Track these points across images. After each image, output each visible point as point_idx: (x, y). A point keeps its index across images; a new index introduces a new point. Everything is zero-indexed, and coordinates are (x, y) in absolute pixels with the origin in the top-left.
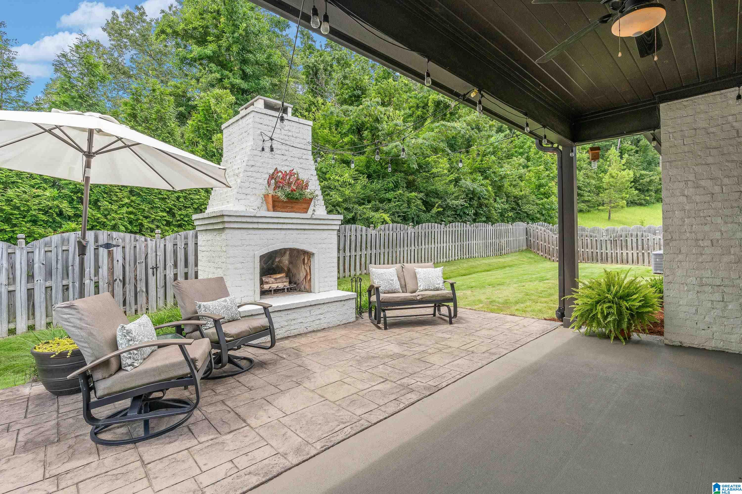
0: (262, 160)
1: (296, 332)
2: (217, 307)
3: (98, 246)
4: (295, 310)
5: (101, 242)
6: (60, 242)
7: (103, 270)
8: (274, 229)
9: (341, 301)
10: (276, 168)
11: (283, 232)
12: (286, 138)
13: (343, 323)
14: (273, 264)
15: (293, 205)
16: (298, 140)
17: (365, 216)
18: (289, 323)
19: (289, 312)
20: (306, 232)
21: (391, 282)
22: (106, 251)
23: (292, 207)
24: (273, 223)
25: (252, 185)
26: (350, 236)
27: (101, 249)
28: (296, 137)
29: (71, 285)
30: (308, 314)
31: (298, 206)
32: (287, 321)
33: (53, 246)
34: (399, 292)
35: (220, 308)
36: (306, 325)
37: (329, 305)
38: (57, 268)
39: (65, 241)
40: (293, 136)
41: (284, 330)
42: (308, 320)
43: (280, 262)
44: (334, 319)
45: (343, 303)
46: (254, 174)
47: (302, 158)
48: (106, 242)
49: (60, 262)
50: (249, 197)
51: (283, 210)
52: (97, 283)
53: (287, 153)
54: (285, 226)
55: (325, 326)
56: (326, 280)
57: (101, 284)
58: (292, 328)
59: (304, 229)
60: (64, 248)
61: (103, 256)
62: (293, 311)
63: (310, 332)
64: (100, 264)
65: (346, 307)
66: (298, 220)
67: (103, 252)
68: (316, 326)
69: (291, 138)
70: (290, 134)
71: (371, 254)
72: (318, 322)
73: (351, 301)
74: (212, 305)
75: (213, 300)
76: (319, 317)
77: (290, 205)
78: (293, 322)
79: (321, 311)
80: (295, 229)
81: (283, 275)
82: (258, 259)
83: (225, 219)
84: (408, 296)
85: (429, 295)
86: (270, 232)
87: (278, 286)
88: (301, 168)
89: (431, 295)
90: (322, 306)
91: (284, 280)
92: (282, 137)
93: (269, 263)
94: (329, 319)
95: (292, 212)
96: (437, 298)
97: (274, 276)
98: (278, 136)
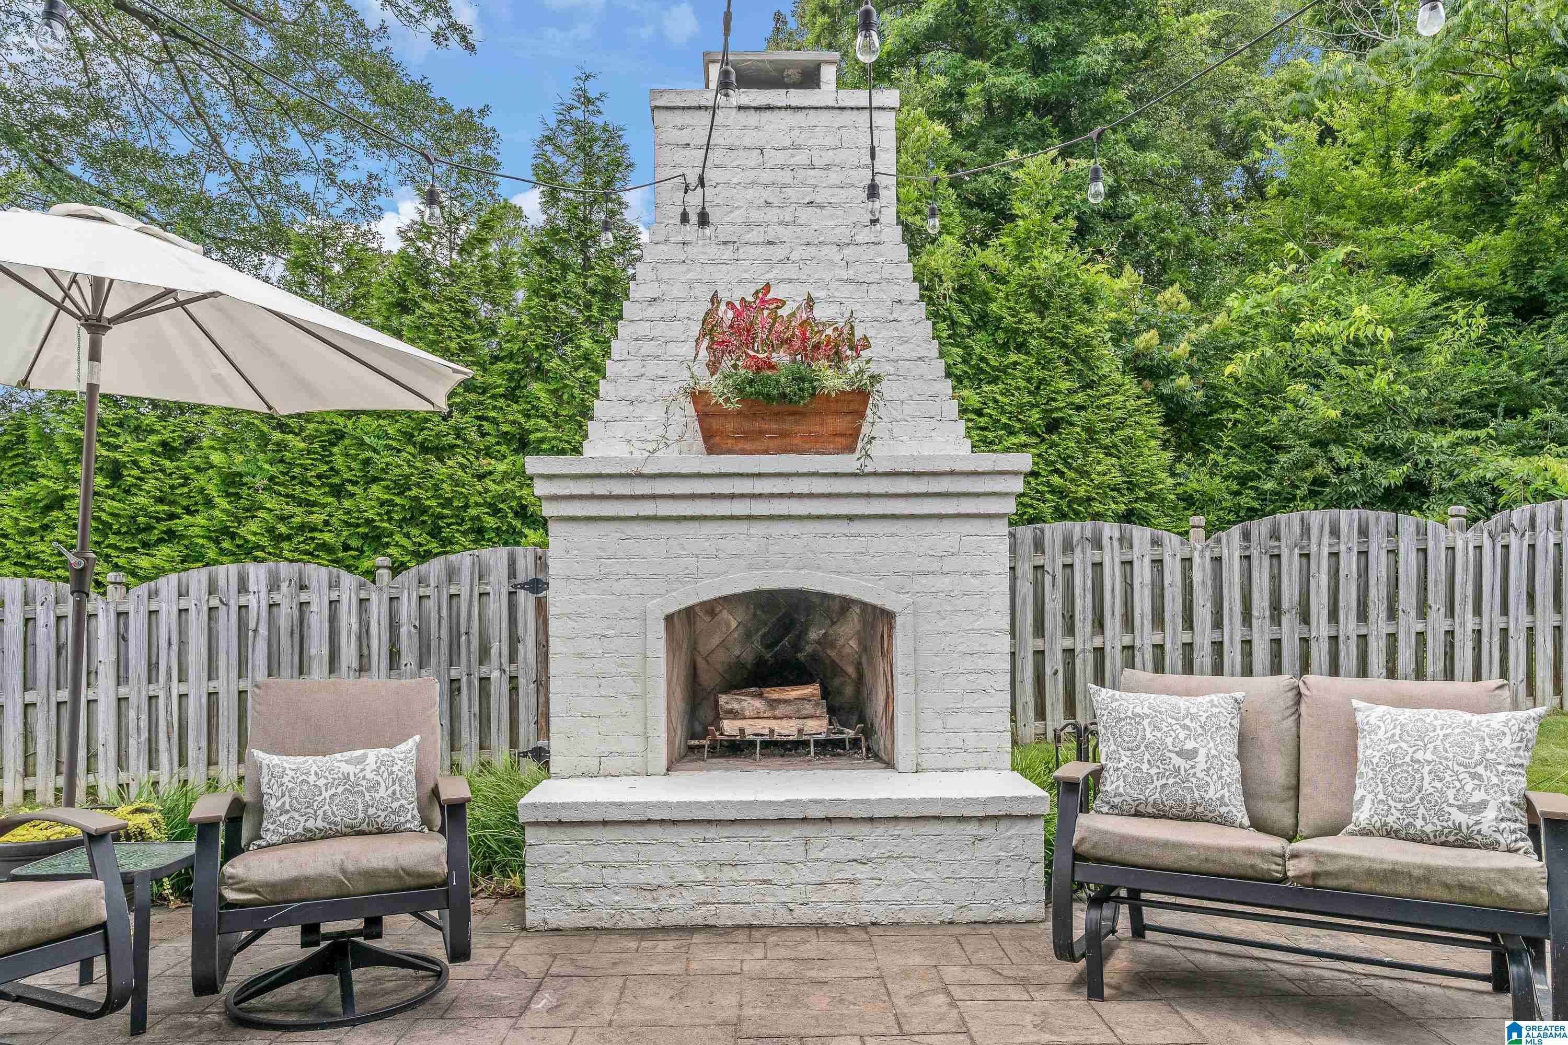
0: (690, 276)
1: (743, 915)
2: (312, 779)
3: (515, 586)
4: (741, 831)
5: (521, 578)
6: (444, 577)
7: (525, 646)
8: (723, 518)
9: (961, 819)
11: (758, 529)
13: (971, 916)
14: (796, 647)
15: (787, 426)
16: (834, 177)
17: (1472, 476)
18: (712, 872)
19: (712, 832)
20: (856, 527)
21: (1177, 761)
22: (531, 597)
23: (784, 434)
24: (713, 496)
25: (653, 368)
26: (1335, 555)
27: (522, 594)
28: (827, 167)
29: (464, 679)
30: (797, 852)
31: (812, 426)
32: (703, 865)
33: (432, 584)
34: (1224, 821)
35: (321, 782)
36: (787, 895)
37: (905, 830)
38: (439, 638)
39: (452, 575)
40: (812, 166)
41: (689, 897)
42: (795, 876)
43: (826, 642)
44: (925, 894)
45: (971, 828)
46: (661, 329)
47: (852, 243)
48: (531, 576)
49: (445, 623)
50: (640, 409)
51: (748, 446)
52: (513, 679)
54: (760, 508)
55: (880, 914)
56: (953, 721)
57: (522, 681)
58: (725, 895)
59: (850, 518)
60: (453, 591)
61: (525, 612)
62: (725, 831)
63: (806, 927)
64: (521, 631)
65: (986, 851)
66: (818, 480)
67: (526, 600)
69: (801, 173)
70: (801, 158)
71: (1451, 633)
72: (843, 892)
73: (1018, 828)
74: (295, 771)
75: (316, 753)
76: (850, 871)
77: (774, 426)
78: (728, 874)
79: (855, 850)
80: (810, 517)
81: (813, 690)
82: (659, 629)
83: (541, 488)
84: (1229, 850)
85: (1367, 864)
86: (707, 528)
87: (772, 731)
88: (849, 281)
89: (1377, 866)
90: (865, 829)
91: (808, 709)
92: (766, 177)
93: (783, 646)
94: (898, 886)
95: (785, 451)
96: (1424, 891)
97: (776, 694)
98: (750, 175)
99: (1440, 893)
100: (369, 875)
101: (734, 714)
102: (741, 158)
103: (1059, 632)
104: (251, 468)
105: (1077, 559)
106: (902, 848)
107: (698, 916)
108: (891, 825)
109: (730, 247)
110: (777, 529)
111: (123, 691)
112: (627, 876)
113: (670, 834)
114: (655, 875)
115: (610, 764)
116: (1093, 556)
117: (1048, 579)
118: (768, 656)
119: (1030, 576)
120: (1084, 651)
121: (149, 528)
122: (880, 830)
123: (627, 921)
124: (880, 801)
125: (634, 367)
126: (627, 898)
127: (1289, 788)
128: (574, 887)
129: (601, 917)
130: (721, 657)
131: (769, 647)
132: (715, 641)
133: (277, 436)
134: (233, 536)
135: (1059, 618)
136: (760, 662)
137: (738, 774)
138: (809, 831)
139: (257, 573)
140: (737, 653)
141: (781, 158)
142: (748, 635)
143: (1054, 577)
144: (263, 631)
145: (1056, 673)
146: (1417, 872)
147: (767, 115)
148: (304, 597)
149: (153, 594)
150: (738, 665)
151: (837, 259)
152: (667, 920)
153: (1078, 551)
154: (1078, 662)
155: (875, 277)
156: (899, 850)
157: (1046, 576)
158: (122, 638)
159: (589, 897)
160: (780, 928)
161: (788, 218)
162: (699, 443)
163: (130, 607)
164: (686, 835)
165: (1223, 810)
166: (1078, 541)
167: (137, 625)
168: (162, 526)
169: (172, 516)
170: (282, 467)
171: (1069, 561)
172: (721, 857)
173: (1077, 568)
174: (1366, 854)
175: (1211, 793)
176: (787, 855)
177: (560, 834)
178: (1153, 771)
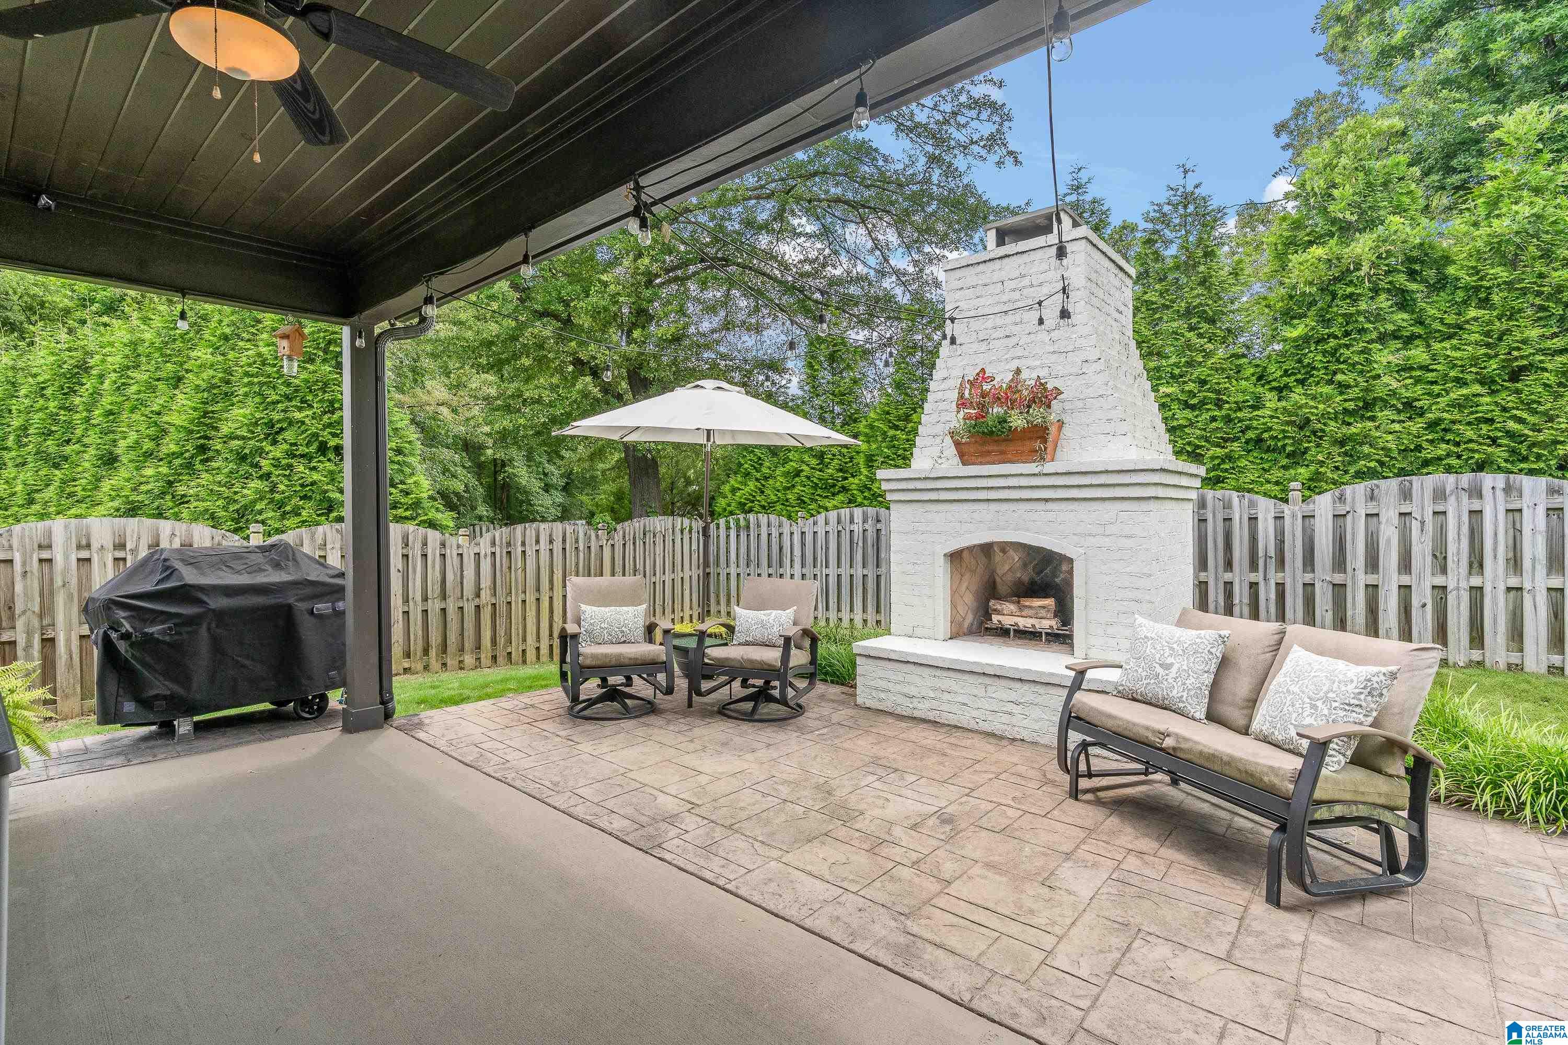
1: (952, 719)
2: (754, 621)
8: (974, 501)
10: (983, 370)
11: (994, 506)
12: (1016, 295)
15: (1003, 448)
16: (1045, 289)
18: (938, 694)
20: (1050, 506)
21: (1159, 670)
23: (1002, 453)
24: (967, 489)
28: (1041, 285)
30: (981, 692)
31: (1011, 448)
32: (934, 689)
36: (975, 713)
40: (1032, 286)
41: (927, 705)
42: (980, 704)
53: (1016, 329)
55: (1025, 735)
56: (1110, 630)
58: (945, 707)
59: (1046, 500)
66: (1021, 478)
68: (999, 726)
69: (1025, 291)
70: (1026, 282)
72: (1005, 718)
76: (1010, 707)
77: (995, 448)
78: (946, 696)
79: (1013, 696)
80: (1021, 500)
81: (1050, 602)
82: (941, 561)
83: (885, 486)
84: (1138, 725)
85: (1200, 748)
86: (966, 506)
87: (1033, 626)
88: (1054, 352)
89: (1206, 750)
90: (1018, 685)
91: (1043, 613)
92: (1005, 298)
93: (1046, 575)
94: (1037, 721)
95: (1004, 462)
96: (1227, 770)
97: (1027, 602)
98: (997, 298)
99: (1235, 774)
100: (751, 661)
101: (998, 612)
102: (991, 289)
103: (1428, 570)
104: (877, 452)
105: (1451, 507)
106: (1039, 700)
107: (931, 716)
108: (1032, 685)
109: (986, 343)
110: (1005, 506)
111: (804, 571)
112: (899, 688)
113: (919, 670)
114: (913, 691)
115: (918, 632)
116: (1467, 504)
117: (1415, 525)
118: (1037, 579)
119: (1396, 520)
120: (1458, 589)
121: (834, 486)
122: (1026, 687)
123: (899, 711)
124: (1025, 670)
125: (934, 418)
126: (900, 700)
127: (1248, 701)
128: (876, 689)
129: (886, 706)
130: (1009, 578)
131: (1038, 573)
132: (1007, 567)
133: (891, 433)
134: (870, 489)
135: (1429, 559)
136: (1033, 583)
137: (985, 645)
138: (988, 681)
139: (858, 512)
140: (1019, 575)
141: (1013, 284)
142: (1025, 565)
143: (1423, 523)
144: (860, 544)
145: (1424, 605)
146: (1225, 758)
147: (1006, 260)
148: (879, 526)
149: (815, 523)
150: (1019, 583)
151: (1047, 339)
152: (917, 714)
153: (1452, 500)
154: (1451, 598)
155: (1070, 348)
156: (1036, 701)
157: (1414, 521)
158: (803, 544)
159: (883, 695)
160: (971, 731)
161: (1018, 320)
162: (957, 460)
163: (806, 530)
164: (927, 671)
165: (1181, 705)
166: (1452, 492)
167: (809, 538)
168: (839, 484)
169: (846, 478)
170: (893, 450)
171: (1440, 508)
172: (943, 687)
173: (1450, 515)
174: (1203, 741)
175: (1175, 692)
176: (975, 692)
177: (870, 661)
178: (1144, 674)
